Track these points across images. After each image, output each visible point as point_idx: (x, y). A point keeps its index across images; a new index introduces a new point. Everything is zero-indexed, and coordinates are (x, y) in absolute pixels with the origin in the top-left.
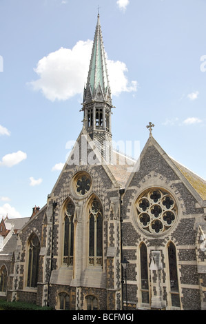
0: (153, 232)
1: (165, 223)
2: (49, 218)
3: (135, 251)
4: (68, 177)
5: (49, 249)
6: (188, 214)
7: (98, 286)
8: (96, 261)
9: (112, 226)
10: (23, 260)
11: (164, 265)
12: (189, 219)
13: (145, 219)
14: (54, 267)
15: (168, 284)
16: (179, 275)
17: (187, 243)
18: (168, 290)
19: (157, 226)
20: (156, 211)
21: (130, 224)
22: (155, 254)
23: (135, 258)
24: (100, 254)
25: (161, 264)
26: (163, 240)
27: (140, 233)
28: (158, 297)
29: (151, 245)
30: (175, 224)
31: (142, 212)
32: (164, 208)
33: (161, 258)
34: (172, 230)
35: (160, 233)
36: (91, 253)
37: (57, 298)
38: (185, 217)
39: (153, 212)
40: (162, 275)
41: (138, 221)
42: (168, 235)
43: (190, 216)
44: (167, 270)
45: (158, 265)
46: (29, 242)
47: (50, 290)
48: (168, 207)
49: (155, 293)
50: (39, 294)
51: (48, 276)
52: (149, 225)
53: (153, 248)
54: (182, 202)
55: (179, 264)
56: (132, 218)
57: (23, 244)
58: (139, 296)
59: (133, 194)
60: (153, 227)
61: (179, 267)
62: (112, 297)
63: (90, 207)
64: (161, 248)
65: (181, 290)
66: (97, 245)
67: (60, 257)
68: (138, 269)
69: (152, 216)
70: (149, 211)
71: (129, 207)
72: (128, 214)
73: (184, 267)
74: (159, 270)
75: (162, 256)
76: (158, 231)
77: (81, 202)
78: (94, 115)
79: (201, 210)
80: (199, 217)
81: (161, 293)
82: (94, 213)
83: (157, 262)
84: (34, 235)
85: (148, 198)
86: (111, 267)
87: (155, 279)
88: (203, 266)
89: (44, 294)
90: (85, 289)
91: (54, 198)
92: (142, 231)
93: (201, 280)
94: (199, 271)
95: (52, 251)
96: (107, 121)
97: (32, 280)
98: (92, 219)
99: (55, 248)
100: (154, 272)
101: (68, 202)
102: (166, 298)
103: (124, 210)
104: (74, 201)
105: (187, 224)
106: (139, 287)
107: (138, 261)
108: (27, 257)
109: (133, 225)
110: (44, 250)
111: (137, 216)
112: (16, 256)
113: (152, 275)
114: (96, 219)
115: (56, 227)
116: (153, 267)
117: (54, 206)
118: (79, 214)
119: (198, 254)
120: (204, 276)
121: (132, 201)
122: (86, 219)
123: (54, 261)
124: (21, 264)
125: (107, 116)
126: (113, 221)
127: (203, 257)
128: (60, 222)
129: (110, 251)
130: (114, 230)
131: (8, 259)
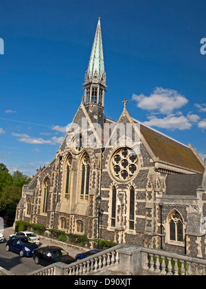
0: (122, 178)
1: (130, 173)
2: (56, 167)
3: (109, 191)
5: (56, 189)
6: (144, 166)
7: (84, 214)
8: (84, 197)
9: (94, 174)
10: (40, 195)
11: (126, 202)
12: (145, 171)
13: (117, 169)
14: (58, 200)
15: (128, 215)
16: (136, 209)
17: (142, 187)
18: (128, 219)
19: (125, 174)
20: (125, 163)
21: (107, 173)
22: (121, 195)
23: (108, 196)
24: (87, 193)
25: (124, 202)
26: (127, 185)
27: (113, 179)
28: (120, 223)
29: (119, 188)
30: (136, 173)
31: (116, 164)
32: (130, 162)
34: (133, 178)
35: (126, 179)
36: (82, 193)
37: (60, 221)
38: (142, 169)
39: (123, 164)
40: (124, 208)
41: (113, 171)
42: (130, 181)
43: (146, 168)
44: (128, 206)
45: (121, 202)
46: (45, 183)
47: (56, 215)
48: (133, 162)
49: (118, 221)
50: (49, 217)
51: (54, 206)
52: (120, 173)
53: (120, 190)
54: (141, 158)
55: (136, 201)
56: (109, 168)
57: (41, 184)
58: (109, 222)
59: (110, 151)
60: (122, 175)
61: (136, 204)
62: (91, 222)
63: (83, 160)
64: (125, 190)
65: (135, 219)
66: (85, 187)
67: (63, 194)
68: (110, 204)
69: (122, 168)
70: (120, 164)
71: (107, 161)
72: (106, 165)
73: (139, 204)
74: (123, 205)
75: (126, 196)
76: (125, 178)
77: (77, 157)
78: (91, 93)
79: (153, 164)
80: (151, 169)
81: (122, 220)
82: (85, 164)
83: (121, 200)
84: (47, 179)
85: (120, 154)
86: (92, 202)
87: (119, 211)
88: (149, 203)
89: (51, 217)
90: (76, 216)
91: (61, 153)
92: (114, 178)
93: (147, 213)
94: (147, 206)
95: (58, 189)
96: (101, 97)
97: (46, 209)
98: (84, 168)
99: (60, 188)
100: (119, 206)
101: (70, 157)
102: (125, 224)
103: (104, 162)
104: (73, 155)
105: (143, 174)
106: (110, 216)
107: (110, 199)
108: (43, 193)
109: (109, 173)
110: (52, 189)
111: (112, 167)
112: (36, 192)
113: (117, 208)
114: (86, 169)
115: (60, 173)
116: (118, 203)
117: (61, 158)
118: (75, 165)
119: (147, 194)
120: (149, 210)
121: (109, 156)
122: (80, 168)
123: (59, 196)
124: (39, 197)
125: (101, 94)
126: (96, 170)
127: (150, 197)
128: (64, 170)
129: (92, 191)
130: (96, 176)
131: (32, 194)
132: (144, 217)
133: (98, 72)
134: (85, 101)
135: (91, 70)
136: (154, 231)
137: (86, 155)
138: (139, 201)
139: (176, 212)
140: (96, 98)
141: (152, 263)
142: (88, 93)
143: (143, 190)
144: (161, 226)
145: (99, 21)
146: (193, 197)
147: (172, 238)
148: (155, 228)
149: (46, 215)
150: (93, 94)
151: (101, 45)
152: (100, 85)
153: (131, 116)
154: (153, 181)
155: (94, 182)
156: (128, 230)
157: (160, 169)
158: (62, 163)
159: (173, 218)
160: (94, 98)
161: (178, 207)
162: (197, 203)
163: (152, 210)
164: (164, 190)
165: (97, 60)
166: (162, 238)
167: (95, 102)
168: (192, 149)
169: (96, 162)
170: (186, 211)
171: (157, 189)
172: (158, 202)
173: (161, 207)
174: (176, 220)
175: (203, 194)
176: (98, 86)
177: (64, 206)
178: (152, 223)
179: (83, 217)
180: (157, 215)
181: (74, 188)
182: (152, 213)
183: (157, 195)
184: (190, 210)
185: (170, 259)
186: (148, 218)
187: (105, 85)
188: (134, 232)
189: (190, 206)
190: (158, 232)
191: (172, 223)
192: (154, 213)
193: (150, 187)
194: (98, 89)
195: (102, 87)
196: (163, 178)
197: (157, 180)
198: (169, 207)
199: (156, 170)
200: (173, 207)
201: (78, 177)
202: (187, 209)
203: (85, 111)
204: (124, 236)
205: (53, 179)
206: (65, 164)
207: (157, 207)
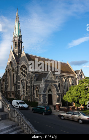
0: (24, 77)
1: (25, 75)
5: (6, 83)
15: (25, 90)
16: (27, 87)
20: (24, 72)
21: (19, 75)
22: (23, 83)
23: (20, 84)
26: (24, 79)
27: (21, 77)
30: (27, 74)
31: (22, 72)
37: (8, 94)
41: (21, 74)
43: (29, 72)
44: (25, 86)
45: (23, 85)
47: (7, 92)
48: (26, 70)
49: (22, 92)
52: (23, 75)
54: (28, 69)
55: (27, 85)
59: (20, 67)
63: (13, 71)
64: (24, 81)
65: (27, 91)
71: (19, 71)
72: (19, 73)
75: (25, 83)
78: (15, 45)
85: (23, 68)
87: (22, 88)
104: (10, 70)
110: (4, 83)
118: (10, 73)
121: (20, 69)
122: (12, 75)
123: (7, 86)
135: (14, 34)
137: (13, 69)
139: (37, 87)
144: (34, 92)
146: (41, 81)
147: (37, 96)
155: (15, 79)
156: (25, 95)
157: (34, 72)
159: (37, 89)
161: (38, 85)
162: (42, 83)
163: (30, 87)
166: (34, 96)
170: (40, 87)
173: (34, 86)
178: (30, 92)
179: (14, 92)
183: (32, 82)
186: (29, 90)
188: (27, 95)
189: (41, 85)
191: (37, 91)
193: (29, 79)
194: (18, 42)
197: (32, 76)
198: (36, 85)
201: (12, 78)
204: (25, 97)
206: (8, 73)
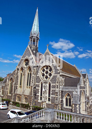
0: (45, 79)
1: (49, 77)
2: (16, 73)
3: (39, 85)
4: (22, 61)
5: (15, 83)
6: (55, 74)
7: (28, 95)
8: (28, 87)
10: (8, 86)
12: (55, 76)
13: (43, 75)
14: (17, 88)
15: (47, 95)
16: (51, 92)
17: (54, 83)
18: (47, 97)
19: (47, 77)
20: (47, 73)
21: (39, 76)
22: (45, 86)
23: (39, 87)
24: (30, 85)
25: (46, 89)
26: (47, 82)
28: (44, 99)
29: (44, 83)
30: (52, 77)
31: (43, 73)
32: (49, 72)
33: (46, 87)
34: (50, 79)
36: (27, 85)
37: (17, 98)
38: (54, 75)
39: (46, 73)
40: (46, 92)
41: (41, 76)
42: (49, 80)
43: (56, 75)
44: (48, 91)
45: (45, 89)
47: (15, 95)
48: (50, 72)
49: (43, 98)
50: (12, 96)
51: (15, 91)
52: (44, 77)
53: (44, 84)
54: (54, 70)
55: (51, 89)
56: (40, 74)
57: (9, 81)
58: (39, 98)
59: (40, 67)
61: (51, 90)
62: (31, 98)
63: (28, 71)
64: (47, 84)
65: (51, 97)
66: (29, 83)
67: (18, 85)
68: (40, 91)
69: (45, 74)
70: (45, 73)
71: (39, 71)
72: (38, 73)
73: (52, 90)
74: (45, 91)
76: (46, 79)
77: (25, 69)
78: (33, 41)
79: (59, 73)
80: (58, 75)
81: (45, 97)
82: (29, 72)
83: (45, 88)
84: (12, 79)
85: (45, 68)
86: (32, 89)
87: (44, 93)
88: (57, 90)
89: (13, 96)
90: (25, 96)
91: (18, 67)
92: (42, 79)
93: (56, 94)
94: (56, 91)
95: (16, 84)
96: (37, 43)
97: (11, 92)
98: (28, 74)
99: (17, 83)
100: (44, 91)
101: (22, 69)
102: (46, 99)
103: (37, 72)
104: (24, 68)
105: (55, 77)
106: (40, 96)
107: (40, 88)
108: (9, 85)
109: (40, 77)
110: (14, 83)
111: (41, 74)
112: (6, 85)
113: (43, 92)
114: (29, 74)
115: (18, 76)
116: (43, 90)
117: (18, 69)
118: (24, 72)
119: (56, 86)
120: (57, 93)
121: (40, 69)
122: (27, 74)
123: (17, 87)
124: (8, 87)
125: (37, 41)
126: (34, 75)
127: (57, 87)
128: (19, 75)
129: (32, 84)
130: (34, 78)
131: (4, 85)
132: (54, 96)
133: (36, 32)
134: (30, 44)
135: (33, 30)
136: (59, 102)
137: (30, 68)
138: (52, 89)
139: (69, 94)
140: (35, 43)
141: (59, 116)
142: (31, 41)
143: (54, 84)
144: (62, 100)
145: (37, 9)
146: (76, 87)
147: (67, 105)
148: (59, 101)
149: (11, 95)
150: (33, 42)
151: (38, 20)
152: (37, 37)
153: (50, 52)
154: (59, 80)
155: (33, 81)
156: (47, 102)
157: (62, 75)
158: (19, 72)
159: (67, 97)
160: (34, 43)
161: (69, 92)
162: (77, 90)
163: (58, 93)
164: (64, 84)
165: (36, 26)
166: (62, 105)
167: (34, 45)
168: (76, 67)
169: (34, 71)
170: (73, 94)
171: (61, 84)
172: (61, 89)
173: (62, 92)
174: (68, 97)
175: (80, 86)
176: (36, 38)
177: (19, 91)
178: (58, 99)
179: (28, 96)
180: (60, 95)
181: (24, 83)
182: (58, 94)
183: (61, 87)
184: (74, 93)
185: (67, 114)
186: (56, 97)
187: (39, 38)
188: (50, 103)
189: (75, 92)
190: (61, 103)
191: (67, 99)
192: (59, 94)
193: (57, 83)
194: (36, 39)
195: (38, 39)
196: (63, 79)
197: (61, 80)
198: (66, 92)
199: (60, 76)
200: (67, 92)
201: (26, 78)
202: (73, 93)
203: (30, 49)
204: (46, 104)
205: (14, 79)
206: (20, 72)
207: (60, 92)
